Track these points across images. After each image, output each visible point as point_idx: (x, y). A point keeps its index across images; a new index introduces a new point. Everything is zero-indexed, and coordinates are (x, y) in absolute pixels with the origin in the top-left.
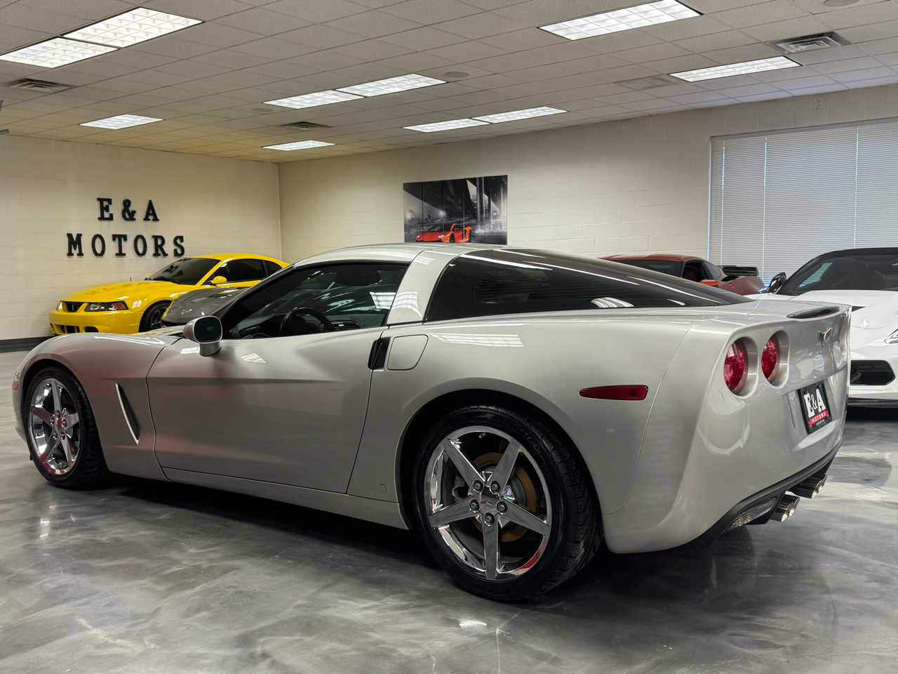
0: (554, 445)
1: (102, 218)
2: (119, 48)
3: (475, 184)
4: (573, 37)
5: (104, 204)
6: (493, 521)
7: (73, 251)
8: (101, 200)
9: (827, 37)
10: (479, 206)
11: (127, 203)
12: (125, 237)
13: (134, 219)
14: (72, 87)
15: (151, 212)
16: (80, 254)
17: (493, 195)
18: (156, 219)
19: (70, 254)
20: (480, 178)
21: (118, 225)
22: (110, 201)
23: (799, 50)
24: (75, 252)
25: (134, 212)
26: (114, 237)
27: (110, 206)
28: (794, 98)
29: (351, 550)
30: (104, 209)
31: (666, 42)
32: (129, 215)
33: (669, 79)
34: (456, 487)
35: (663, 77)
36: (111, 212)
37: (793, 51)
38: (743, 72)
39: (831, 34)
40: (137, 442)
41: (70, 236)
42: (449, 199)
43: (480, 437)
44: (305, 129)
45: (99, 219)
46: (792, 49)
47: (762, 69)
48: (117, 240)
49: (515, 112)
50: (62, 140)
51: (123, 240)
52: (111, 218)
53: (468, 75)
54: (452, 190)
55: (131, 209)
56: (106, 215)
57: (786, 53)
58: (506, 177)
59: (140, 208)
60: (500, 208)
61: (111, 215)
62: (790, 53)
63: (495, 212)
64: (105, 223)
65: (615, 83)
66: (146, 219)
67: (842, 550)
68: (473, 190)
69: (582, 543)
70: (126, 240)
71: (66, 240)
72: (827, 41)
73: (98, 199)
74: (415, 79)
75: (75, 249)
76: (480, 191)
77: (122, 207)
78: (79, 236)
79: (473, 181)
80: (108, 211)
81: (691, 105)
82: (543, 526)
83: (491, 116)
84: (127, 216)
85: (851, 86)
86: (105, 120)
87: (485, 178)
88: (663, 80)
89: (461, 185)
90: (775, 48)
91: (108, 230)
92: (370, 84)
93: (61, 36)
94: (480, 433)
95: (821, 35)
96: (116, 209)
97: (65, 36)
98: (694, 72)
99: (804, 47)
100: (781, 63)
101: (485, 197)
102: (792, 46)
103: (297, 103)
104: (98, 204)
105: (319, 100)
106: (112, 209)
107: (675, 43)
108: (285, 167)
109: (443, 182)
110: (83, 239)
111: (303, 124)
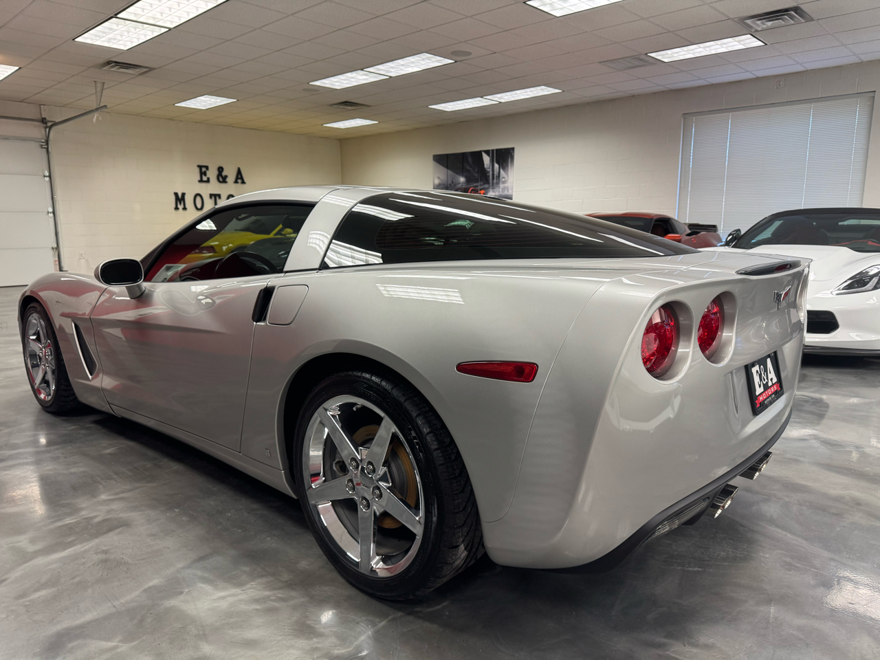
0: (430, 427)
1: (201, 181)
2: (170, 29)
3: (488, 155)
4: (558, 13)
5: (203, 170)
6: (368, 506)
7: (179, 206)
8: (200, 167)
9: (792, 12)
10: (491, 173)
11: (220, 170)
12: (219, 196)
13: (226, 182)
14: (151, 69)
15: (239, 177)
16: (185, 209)
17: (502, 164)
18: (243, 182)
19: (177, 208)
20: (493, 150)
21: (214, 187)
22: (207, 168)
23: (765, 26)
24: (181, 207)
25: (226, 176)
26: (211, 196)
27: (208, 172)
28: (758, 79)
29: (255, 506)
30: (203, 174)
31: (643, 19)
32: (222, 179)
33: (647, 59)
34: (337, 460)
35: (643, 57)
36: (208, 176)
37: (759, 29)
38: (713, 52)
39: (796, 9)
40: (90, 377)
41: (176, 194)
42: (468, 168)
43: (354, 409)
44: (349, 108)
45: (199, 181)
46: (758, 25)
47: (730, 49)
48: (213, 198)
49: (518, 92)
50: (170, 119)
51: (217, 198)
52: (208, 181)
53: (470, 54)
54: (470, 159)
55: (224, 174)
56: (205, 178)
57: (753, 30)
58: (513, 149)
59: (231, 174)
60: (507, 174)
61: (208, 179)
62: (757, 31)
63: (504, 178)
64: (204, 185)
65: (600, 62)
66: (236, 182)
67: (784, 533)
68: (486, 160)
69: (462, 547)
70: (220, 198)
71: (173, 197)
72: (792, 17)
73: (198, 166)
74: (428, 59)
75: (180, 204)
76: (492, 161)
77: (216, 173)
78: (183, 194)
79: (487, 152)
80: (205, 175)
81: (667, 86)
82: (415, 522)
83: (499, 95)
84: (221, 179)
85: (810, 66)
86: (193, 101)
87: (497, 150)
88: (642, 61)
89: (477, 156)
90: (743, 25)
91: (206, 190)
92: (390, 64)
93: (115, 16)
94: (355, 404)
95: (787, 10)
96: (212, 174)
97: (118, 16)
98: (669, 52)
99: (770, 24)
100: (748, 42)
101: (496, 166)
102: (759, 22)
103: (337, 84)
104: (198, 170)
105: (353, 80)
106: (209, 174)
107: (651, 19)
108: (346, 142)
109: (464, 154)
110: (186, 197)
111: (348, 103)
